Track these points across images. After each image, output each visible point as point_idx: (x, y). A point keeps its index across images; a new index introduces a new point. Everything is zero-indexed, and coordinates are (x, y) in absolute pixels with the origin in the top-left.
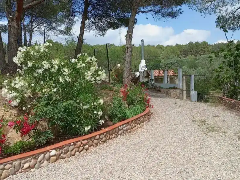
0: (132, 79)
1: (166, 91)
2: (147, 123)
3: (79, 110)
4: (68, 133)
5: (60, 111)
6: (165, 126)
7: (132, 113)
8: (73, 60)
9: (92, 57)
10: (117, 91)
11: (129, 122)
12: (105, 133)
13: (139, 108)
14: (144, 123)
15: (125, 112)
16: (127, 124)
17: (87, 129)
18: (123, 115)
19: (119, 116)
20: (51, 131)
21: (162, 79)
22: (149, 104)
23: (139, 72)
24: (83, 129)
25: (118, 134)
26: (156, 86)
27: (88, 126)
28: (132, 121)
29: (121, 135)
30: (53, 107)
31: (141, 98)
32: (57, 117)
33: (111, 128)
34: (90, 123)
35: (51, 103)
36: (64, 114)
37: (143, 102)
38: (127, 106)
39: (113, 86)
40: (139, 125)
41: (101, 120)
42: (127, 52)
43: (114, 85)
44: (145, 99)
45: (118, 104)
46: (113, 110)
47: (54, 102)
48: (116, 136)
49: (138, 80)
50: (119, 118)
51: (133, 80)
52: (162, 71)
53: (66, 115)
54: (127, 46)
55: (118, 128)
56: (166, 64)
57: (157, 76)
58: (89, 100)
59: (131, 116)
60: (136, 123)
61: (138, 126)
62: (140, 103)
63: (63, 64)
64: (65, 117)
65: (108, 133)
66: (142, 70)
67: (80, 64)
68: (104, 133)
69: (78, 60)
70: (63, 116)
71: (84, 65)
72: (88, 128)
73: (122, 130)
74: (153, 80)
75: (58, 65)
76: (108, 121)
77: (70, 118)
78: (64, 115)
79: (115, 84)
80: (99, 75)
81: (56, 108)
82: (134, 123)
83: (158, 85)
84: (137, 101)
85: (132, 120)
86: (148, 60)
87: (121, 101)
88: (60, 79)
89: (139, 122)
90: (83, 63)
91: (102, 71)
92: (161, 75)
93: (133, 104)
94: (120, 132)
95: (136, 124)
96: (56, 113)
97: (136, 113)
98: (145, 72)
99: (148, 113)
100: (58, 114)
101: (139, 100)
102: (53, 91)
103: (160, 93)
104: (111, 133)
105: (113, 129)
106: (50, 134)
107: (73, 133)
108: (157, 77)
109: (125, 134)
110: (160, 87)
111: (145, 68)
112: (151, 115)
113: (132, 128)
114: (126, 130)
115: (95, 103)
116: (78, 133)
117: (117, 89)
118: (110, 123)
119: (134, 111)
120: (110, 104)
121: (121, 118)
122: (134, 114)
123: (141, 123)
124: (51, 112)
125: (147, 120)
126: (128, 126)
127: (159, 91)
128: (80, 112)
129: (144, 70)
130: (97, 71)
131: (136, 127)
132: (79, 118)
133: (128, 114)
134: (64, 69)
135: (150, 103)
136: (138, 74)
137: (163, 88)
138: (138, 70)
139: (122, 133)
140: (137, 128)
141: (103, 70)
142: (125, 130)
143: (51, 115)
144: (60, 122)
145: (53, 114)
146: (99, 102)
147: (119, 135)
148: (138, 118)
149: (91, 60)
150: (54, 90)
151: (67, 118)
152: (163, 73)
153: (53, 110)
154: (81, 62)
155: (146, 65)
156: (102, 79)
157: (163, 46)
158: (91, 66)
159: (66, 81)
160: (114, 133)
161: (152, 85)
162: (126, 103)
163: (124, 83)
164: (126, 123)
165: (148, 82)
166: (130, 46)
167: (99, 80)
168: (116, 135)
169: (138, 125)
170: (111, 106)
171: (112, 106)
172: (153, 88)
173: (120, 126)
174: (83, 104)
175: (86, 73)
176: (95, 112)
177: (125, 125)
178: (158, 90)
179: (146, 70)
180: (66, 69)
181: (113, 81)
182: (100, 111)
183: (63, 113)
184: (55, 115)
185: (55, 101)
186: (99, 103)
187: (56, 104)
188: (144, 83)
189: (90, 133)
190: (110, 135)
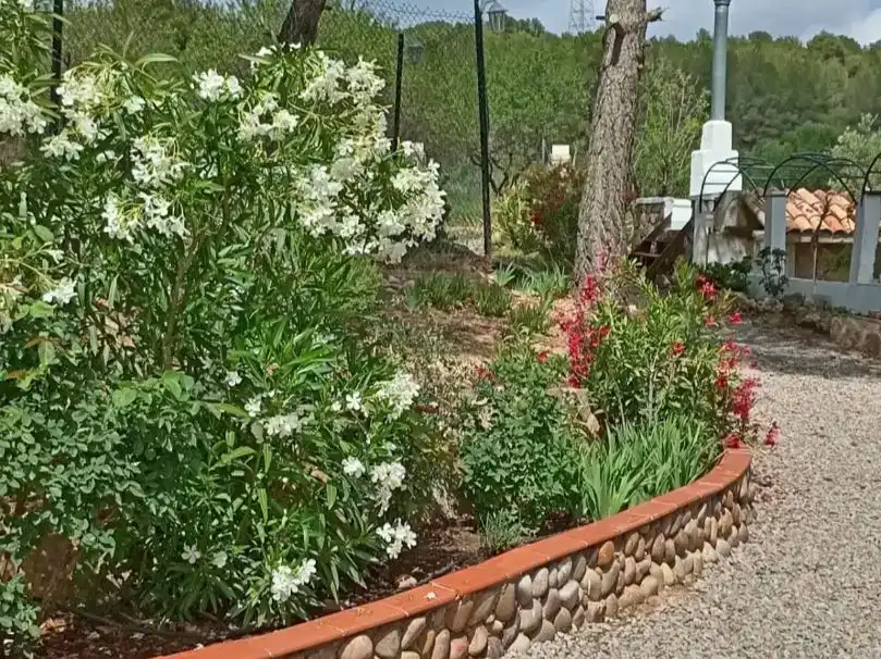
0: (640, 241)
1: (865, 332)
2: (728, 554)
3: (236, 446)
4: (158, 605)
5: (92, 444)
6: (858, 589)
7: (624, 479)
8: (211, 84)
9: (351, 63)
10: (531, 320)
11: (600, 544)
12: (417, 623)
13: (675, 450)
14: (708, 552)
15: (570, 470)
16: (582, 560)
17: (285, 581)
18: (558, 488)
19: (530, 492)
20: (21, 589)
21: (843, 253)
22: (745, 418)
23: (689, 203)
24: (262, 582)
25: (511, 631)
26: (799, 298)
27: (293, 558)
28: (620, 540)
29: (531, 633)
30: (39, 418)
31: (690, 377)
32: (66, 489)
33: (465, 589)
34: (312, 540)
35: (24, 385)
36: (119, 471)
37: (704, 402)
38: (592, 422)
39: (510, 285)
40: (671, 564)
41: (394, 526)
42: (614, 61)
43: (518, 275)
44: (723, 380)
45: (524, 412)
46: (488, 452)
47: (48, 378)
48: (494, 639)
49: (682, 251)
50: (528, 512)
51: (648, 250)
52: (846, 203)
53: (135, 477)
54: (614, 19)
55: (511, 587)
56: (870, 159)
57: (808, 232)
58: (311, 376)
59: (618, 498)
60: (649, 550)
61: (661, 576)
62: (686, 413)
63: (135, 105)
64: (126, 496)
65: (438, 618)
66: (708, 190)
67: (259, 110)
68: (406, 620)
69: (250, 84)
70: (112, 486)
71: (287, 119)
72: (294, 575)
73: (543, 597)
74: (777, 253)
75: (97, 113)
76: (453, 523)
77: (162, 503)
78: (121, 479)
79: (526, 270)
80: (395, 200)
81: (62, 422)
82: (632, 554)
83: (810, 287)
84: (661, 396)
85: (621, 528)
86: (750, 127)
87: (553, 391)
88: (112, 212)
89: (670, 544)
90: (283, 104)
91: (422, 175)
92: (836, 226)
93: (633, 413)
94: (527, 617)
95: (647, 561)
96: (62, 459)
97: (648, 482)
98: (729, 203)
99: (734, 485)
100: (78, 465)
101: (680, 391)
102: (47, 297)
103: (825, 343)
104: (458, 622)
105: (477, 595)
106: (13, 605)
107: (189, 602)
108: (807, 239)
109: (566, 629)
110: (824, 306)
111: (728, 177)
112: (758, 497)
113: (616, 590)
114: (574, 605)
115: (354, 402)
116: (228, 604)
117: (533, 304)
118: (467, 541)
119: (640, 466)
120: (473, 410)
121: (541, 510)
122: (636, 486)
123: (683, 556)
124: (22, 447)
125: (729, 532)
126: (591, 576)
127: (817, 332)
128: (243, 458)
129: (721, 189)
130: (383, 167)
131: (648, 583)
132: (239, 501)
133: (593, 483)
134: (139, 142)
135: (752, 412)
136: (679, 213)
137: (844, 312)
138: (681, 190)
139: (541, 620)
140: (655, 592)
141: (424, 165)
142: (563, 603)
143: (19, 474)
144: (86, 523)
145: (35, 469)
146: (381, 393)
147: (521, 636)
148: (662, 520)
149: (343, 84)
150: (56, 294)
151: (139, 501)
152: (849, 210)
153: (40, 435)
154: (268, 100)
155: (736, 154)
156: (418, 229)
157: (851, 44)
158: (343, 129)
159: (153, 231)
160: (483, 622)
161: (773, 289)
162: (584, 405)
163: (581, 265)
164: (574, 556)
165: (742, 268)
166: (634, 19)
167: (396, 238)
168: (500, 634)
169: (665, 566)
170: (478, 422)
171: (486, 425)
172: (780, 306)
173: (532, 572)
174: (266, 402)
175: (302, 183)
176: (353, 466)
177: (566, 568)
178: (811, 325)
179: (737, 185)
180: (158, 147)
181: (519, 253)
182: (389, 461)
183: (114, 467)
184: (47, 476)
185: (55, 369)
186: (386, 401)
187: (64, 391)
188: (717, 276)
189: (315, 613)
190: (454, 635)
